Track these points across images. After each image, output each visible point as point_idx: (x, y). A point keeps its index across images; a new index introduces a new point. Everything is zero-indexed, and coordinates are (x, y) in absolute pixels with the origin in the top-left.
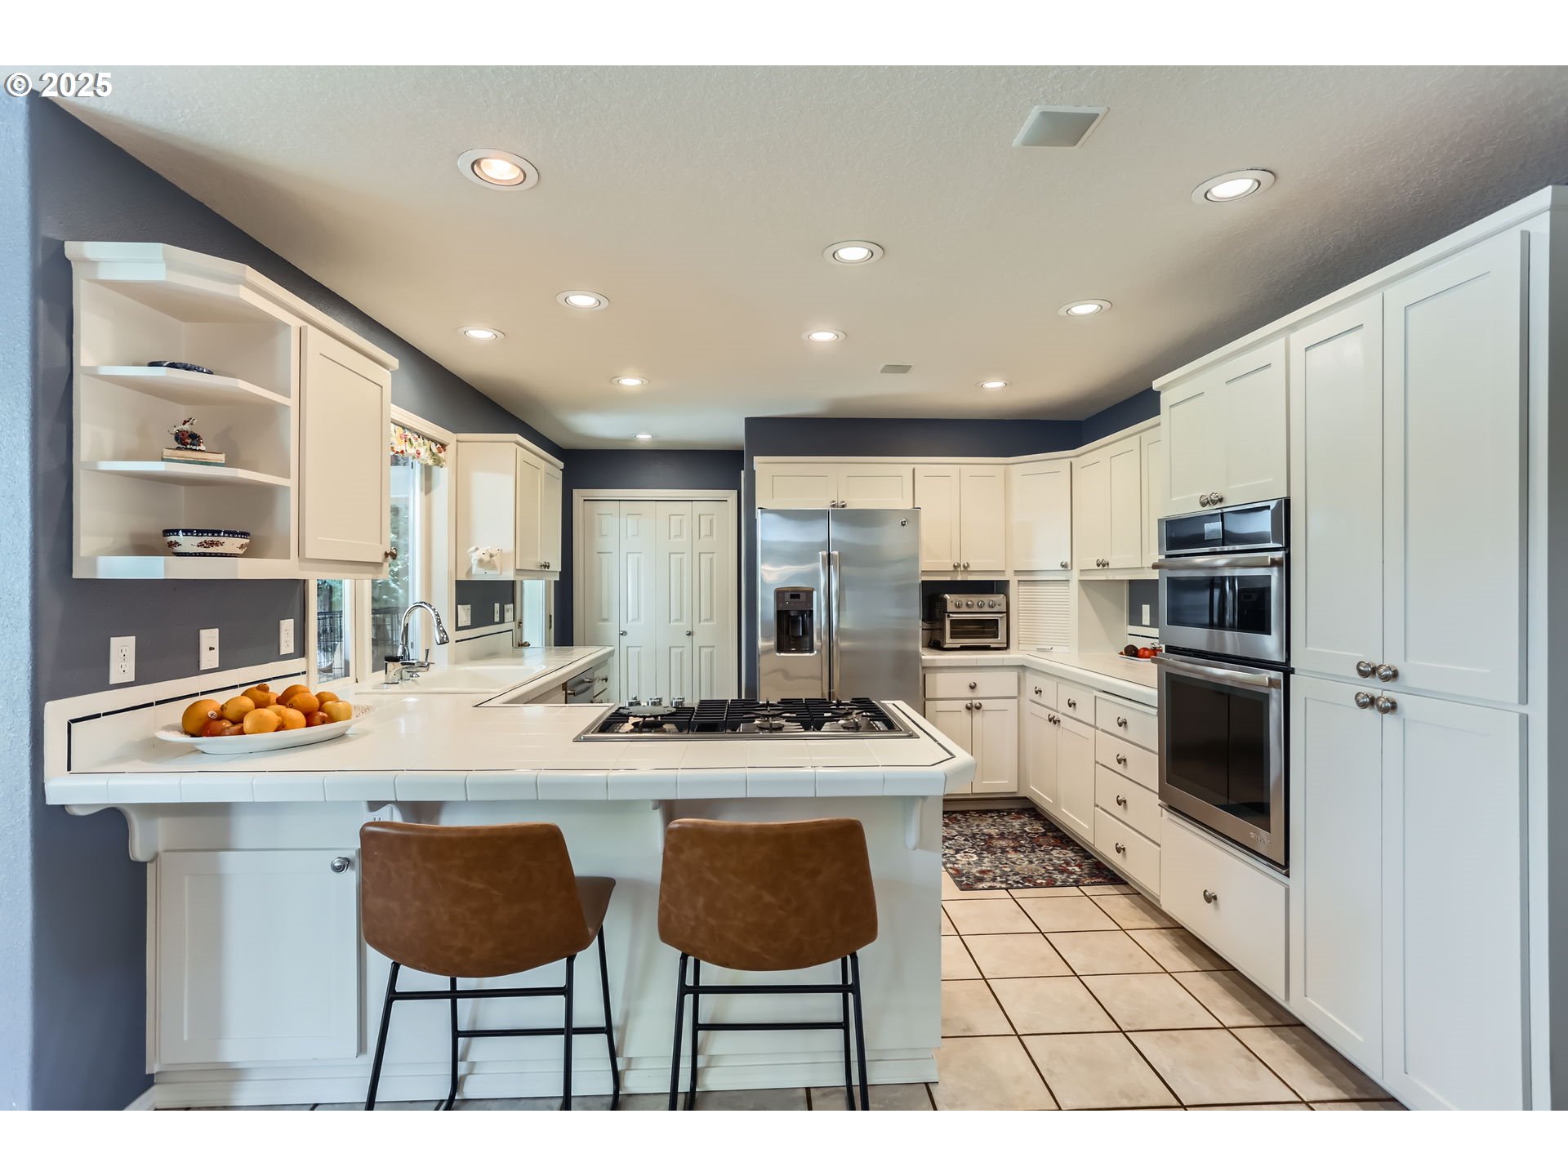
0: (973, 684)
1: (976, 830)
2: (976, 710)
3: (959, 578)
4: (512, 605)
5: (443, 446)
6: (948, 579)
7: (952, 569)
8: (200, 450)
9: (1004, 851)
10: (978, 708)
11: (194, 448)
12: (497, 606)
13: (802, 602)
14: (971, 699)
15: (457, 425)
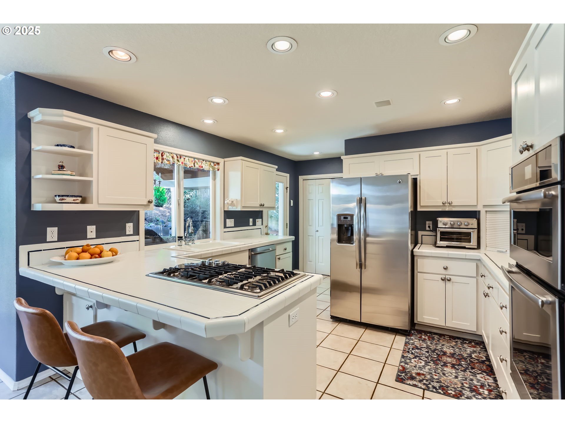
0: (445, 267)
1: (439, 347)
2: (448, 282)
3: (447, 209)
4: (261, 219)
5: (218, 164)
6: (440, 210)
7: (442, 205)
8: (64, 171)
9: (445, 365)
10: (449, 280)
11: (62, 170)
12: (251, 220)
13: (349, 221)
14: (445, 275)
15: (224, 156)
